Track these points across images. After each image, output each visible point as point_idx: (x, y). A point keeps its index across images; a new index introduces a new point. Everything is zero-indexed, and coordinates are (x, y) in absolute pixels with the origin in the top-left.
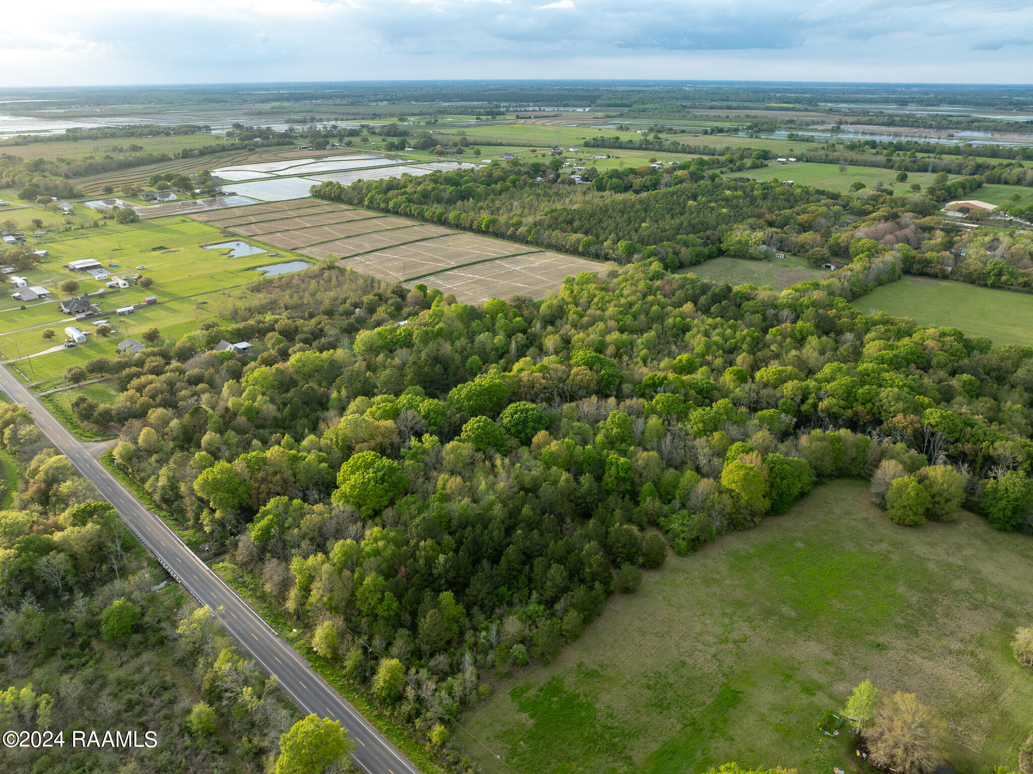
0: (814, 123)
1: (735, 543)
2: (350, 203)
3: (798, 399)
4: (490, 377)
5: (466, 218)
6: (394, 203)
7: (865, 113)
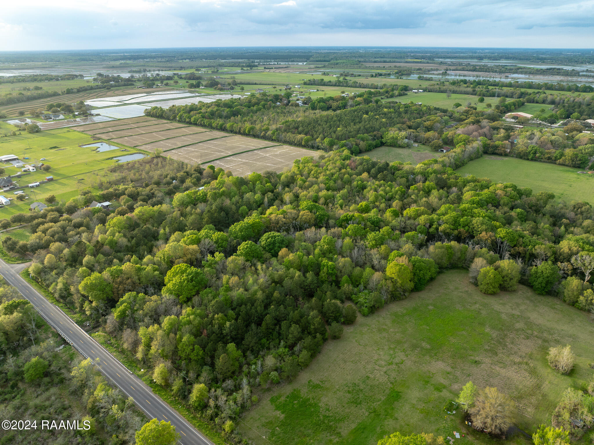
0: (432, 70)
1: (395, 308)
2: (168, 118)
3: (428, 226)
4: (253, 218)
5: (236, 127)
6: (194, 118)
7: (460, 64)
